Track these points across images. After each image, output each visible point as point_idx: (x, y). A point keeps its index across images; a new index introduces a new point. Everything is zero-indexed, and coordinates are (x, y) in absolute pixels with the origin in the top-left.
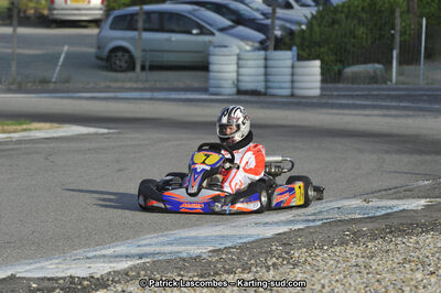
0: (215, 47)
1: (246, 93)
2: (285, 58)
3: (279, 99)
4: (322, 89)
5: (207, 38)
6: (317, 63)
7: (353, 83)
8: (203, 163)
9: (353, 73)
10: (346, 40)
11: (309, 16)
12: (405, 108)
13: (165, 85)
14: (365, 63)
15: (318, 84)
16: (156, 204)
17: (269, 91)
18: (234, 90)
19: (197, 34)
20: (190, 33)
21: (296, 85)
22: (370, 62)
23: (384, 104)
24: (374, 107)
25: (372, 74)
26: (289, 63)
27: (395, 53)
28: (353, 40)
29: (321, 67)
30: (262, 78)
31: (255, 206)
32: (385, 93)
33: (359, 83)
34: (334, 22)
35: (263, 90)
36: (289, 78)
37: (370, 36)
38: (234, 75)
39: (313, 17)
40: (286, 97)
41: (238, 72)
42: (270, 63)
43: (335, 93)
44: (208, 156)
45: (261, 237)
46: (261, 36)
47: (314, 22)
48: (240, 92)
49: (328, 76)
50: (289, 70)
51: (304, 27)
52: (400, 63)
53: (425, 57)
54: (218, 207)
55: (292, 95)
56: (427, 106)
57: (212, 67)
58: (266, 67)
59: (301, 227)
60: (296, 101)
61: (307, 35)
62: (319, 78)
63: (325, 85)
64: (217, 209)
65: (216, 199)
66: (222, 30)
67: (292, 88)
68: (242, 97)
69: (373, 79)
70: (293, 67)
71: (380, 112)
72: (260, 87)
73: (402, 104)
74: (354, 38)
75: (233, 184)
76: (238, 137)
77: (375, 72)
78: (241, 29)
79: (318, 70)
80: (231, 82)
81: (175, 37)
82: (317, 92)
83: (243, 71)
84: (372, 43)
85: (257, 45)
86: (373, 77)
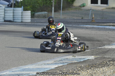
1: (7, 21)
3: (18, 23)
4: (31, 20)
6: (30, 12)
7: (38, 18)
9: (38, 15)
10: (36, 4)
14: (42, 11)
15: (30, 18)
17: (14, 20)
18: (3, 20)
21: (23, 19)
22: (43, 11)
25: (44, 15)
27: (53, 8)
28: (37, 4)
29: (31, 13)
30: (12, 16)
33: (40, 18)
35: (12, 20)
36: (21, 16)
37: (43, 3)
38: (3, 16)
40: (20, 22)
41: (4, 14)
42: (15, 12)
43: (35, 21)
45: (51, 68)
46: (8, 3)
48: (5, 21)
49: (33, 16)
50: (21, 14)
52: (55, 11)
53: (62, 9)
55: (22, 22)
56: (67, 25)
58: (13, 13)
59: (61, 65)
60: (23, 24)
61: (23, 3)
62: (30, 16)
63: (33, 19)
68: (6, 23)
70: (22, 13)
72: (12, 19)
74: (38, 3)
77: (45, 15)
78: (2, 1)
79: (30, 14)
80: (2, 18)
82: (30, 21)
83: (6, 14)
84: (43, 5)
85: (7, 6)
86: (44, 16)
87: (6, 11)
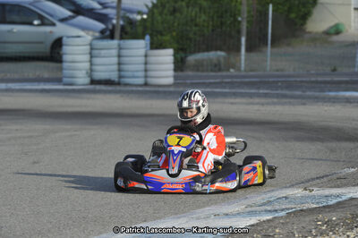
0: (68, 37)
1: (100, 82)
2: (138, 47)
3: (134, 88)
4: (175, 78)
5: (48, 29)
6: (170, 51)
7: (198, 70)
8: (178, 145)
9: (196, 60)
10: (188, 28)
11: (150, 5)
12: (266, 95)
13: (16, 76)
14: (208, 50)
15: (171, 73)
16: (137, 185)
17: (123, 80)
18: (87, 80)
19: (38, 25)
20: (31, 24)
21: (150, 73)
22: (212, 50)
23: (243, 91)
24: (235, 95)
25: (215, 61)
26: (142, 52)
27: (243, 40)
28: (194, 28)
29: (174, 55)
30: (116, 67)
31: (232, 185)
32: (239, 80)
33: (203, 71)
34: (174, 11)
35: (116, 80)
36: (142, 67)
37: (211, 23)
38: (87, 65)
39: (154, 6)
40: (141, 86)
41: (91, 61)
42: (124, 52)
43: (188, 81)
44: (181, 138)
46: (101, 26)
47: (155, 11)
48: (93, 82)
49: (179, 65)
50: (142, 59)
51: (145, 16)
52: (249, 49)
53: (272, 44)
54: (198, 187)
55: (146, 84)
56: (288, 92)
57: (65, 58)
58: (119, 56)
60: (149, 90)
61: (148, 24)
62: (172, 66)
63: (180, 74)
64: (198, 189)
65: (196, 179)
66: (63, 20)
67: (146, 77)
68: (98, 87)
69: (217, 67)
70: (146, 56)
71: (244, 100)
72: (114, 76)
73: (261, 91)
74: (196, 25)
75: (206, 165)
76: (199, 120)
77: (219, 61)
78: (81, 19)
79: (171, 59)
80: (84, 72)
81: (17, 28)
82: (170, 81)
83: (96, 60)
84: (213, 30)
85: (97, 34)
86: (216, 65)
87: (95, 52)
